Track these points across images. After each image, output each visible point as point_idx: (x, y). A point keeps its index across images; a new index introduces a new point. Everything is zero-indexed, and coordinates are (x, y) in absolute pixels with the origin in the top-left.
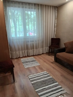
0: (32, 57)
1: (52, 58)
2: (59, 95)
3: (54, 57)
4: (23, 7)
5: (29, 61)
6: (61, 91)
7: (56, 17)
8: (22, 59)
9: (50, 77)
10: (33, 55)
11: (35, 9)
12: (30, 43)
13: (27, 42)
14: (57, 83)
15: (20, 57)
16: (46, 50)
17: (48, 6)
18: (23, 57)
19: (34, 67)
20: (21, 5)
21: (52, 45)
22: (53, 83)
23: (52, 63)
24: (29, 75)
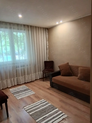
0: (24, 86)
1: (47, 84)
2: (61, 120)
3: (49, 82)
4: (11, 28)
5: (21, 91)
6: (62, 116)
7: (48, 39)
8: (11, 89)
9: (49, 105)
10: (25, 83)
11: (24, 30)
12: (20, 68)
13: (16, 67)
14: (57, 109)
15: (7, 87)
16: (39, 75)
17: (38, 27)
18: (11, 87)
19: (29, 97)
20: (8, 26)
21: (46, 68)
22: (53, 110)
23: (48, 89)
24: (25, 106)
